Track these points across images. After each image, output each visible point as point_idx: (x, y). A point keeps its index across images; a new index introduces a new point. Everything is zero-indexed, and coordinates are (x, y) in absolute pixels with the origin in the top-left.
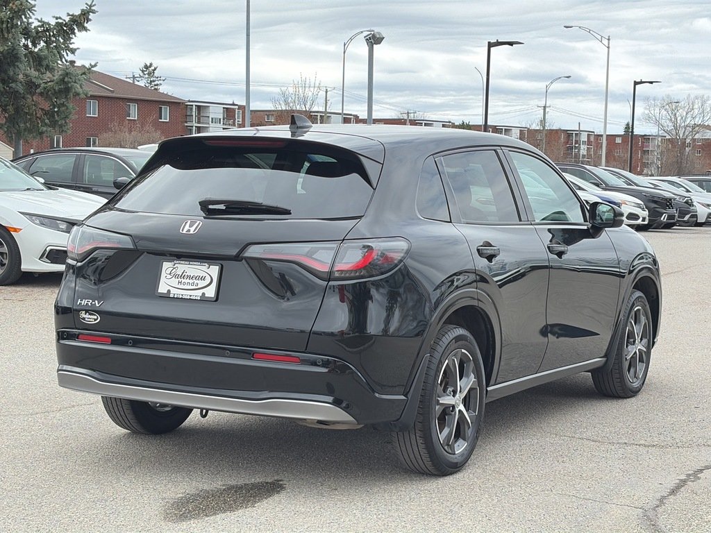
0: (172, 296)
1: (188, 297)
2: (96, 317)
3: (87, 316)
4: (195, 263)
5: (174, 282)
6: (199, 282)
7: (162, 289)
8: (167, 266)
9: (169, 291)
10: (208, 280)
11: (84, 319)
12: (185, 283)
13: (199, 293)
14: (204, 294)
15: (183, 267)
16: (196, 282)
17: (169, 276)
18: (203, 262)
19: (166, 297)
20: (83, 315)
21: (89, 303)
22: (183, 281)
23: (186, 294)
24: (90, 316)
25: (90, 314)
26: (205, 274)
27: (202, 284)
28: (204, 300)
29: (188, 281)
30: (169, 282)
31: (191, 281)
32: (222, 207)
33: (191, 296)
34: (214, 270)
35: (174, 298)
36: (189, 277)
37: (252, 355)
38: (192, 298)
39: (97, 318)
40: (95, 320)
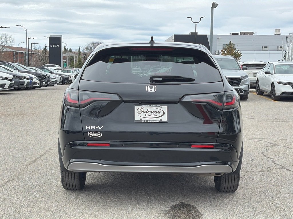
0: (143, 121)
1: (153, 121)
2: (99, 134)
3: (94, 134)
4: (154, 105)
5: (143, 115)
6: (157, 114)
7: (137, 118)
8: (137, 108)
9: (141, 119)
10: (162, 113)
11: (91, 136)
12: (149, 115)
13: (158, 119)
14: (161, 120)
15: (146, 108)
16: (155, 114)
17: (140, 112)
18: (158, 105)
19: (140, 122)
20: (91, 133)
21: (94, 128)
22: (148, 114)
23: (152, 120)
24: (95, 134)
25: (95, 133)
26: (159, 111)
27: (159, 115)
28: (161, 122)
29: (150, 114)
30: (140, 115)
31: (152, 114)
32: (161, 79)
33: (154, 121)
34: (165, 108)
35: (145, 122)
36: (151, 112)
37: (190, 146)
38: (155, 122)
39: (101, 135)
40: (99, 136)
